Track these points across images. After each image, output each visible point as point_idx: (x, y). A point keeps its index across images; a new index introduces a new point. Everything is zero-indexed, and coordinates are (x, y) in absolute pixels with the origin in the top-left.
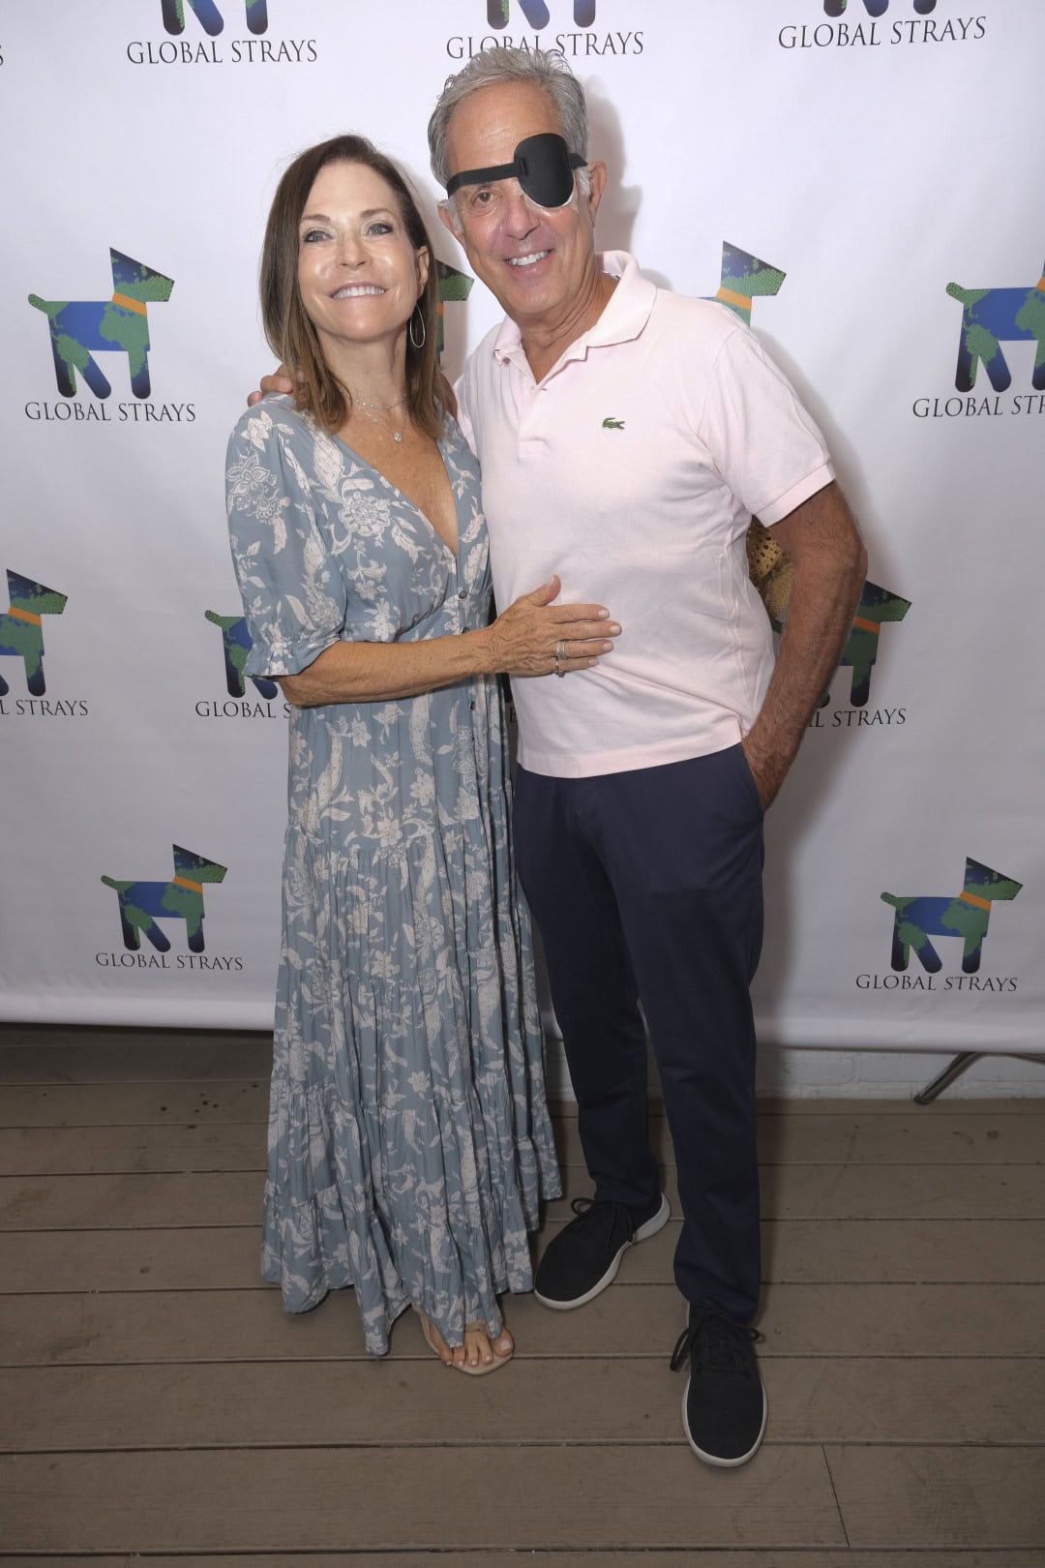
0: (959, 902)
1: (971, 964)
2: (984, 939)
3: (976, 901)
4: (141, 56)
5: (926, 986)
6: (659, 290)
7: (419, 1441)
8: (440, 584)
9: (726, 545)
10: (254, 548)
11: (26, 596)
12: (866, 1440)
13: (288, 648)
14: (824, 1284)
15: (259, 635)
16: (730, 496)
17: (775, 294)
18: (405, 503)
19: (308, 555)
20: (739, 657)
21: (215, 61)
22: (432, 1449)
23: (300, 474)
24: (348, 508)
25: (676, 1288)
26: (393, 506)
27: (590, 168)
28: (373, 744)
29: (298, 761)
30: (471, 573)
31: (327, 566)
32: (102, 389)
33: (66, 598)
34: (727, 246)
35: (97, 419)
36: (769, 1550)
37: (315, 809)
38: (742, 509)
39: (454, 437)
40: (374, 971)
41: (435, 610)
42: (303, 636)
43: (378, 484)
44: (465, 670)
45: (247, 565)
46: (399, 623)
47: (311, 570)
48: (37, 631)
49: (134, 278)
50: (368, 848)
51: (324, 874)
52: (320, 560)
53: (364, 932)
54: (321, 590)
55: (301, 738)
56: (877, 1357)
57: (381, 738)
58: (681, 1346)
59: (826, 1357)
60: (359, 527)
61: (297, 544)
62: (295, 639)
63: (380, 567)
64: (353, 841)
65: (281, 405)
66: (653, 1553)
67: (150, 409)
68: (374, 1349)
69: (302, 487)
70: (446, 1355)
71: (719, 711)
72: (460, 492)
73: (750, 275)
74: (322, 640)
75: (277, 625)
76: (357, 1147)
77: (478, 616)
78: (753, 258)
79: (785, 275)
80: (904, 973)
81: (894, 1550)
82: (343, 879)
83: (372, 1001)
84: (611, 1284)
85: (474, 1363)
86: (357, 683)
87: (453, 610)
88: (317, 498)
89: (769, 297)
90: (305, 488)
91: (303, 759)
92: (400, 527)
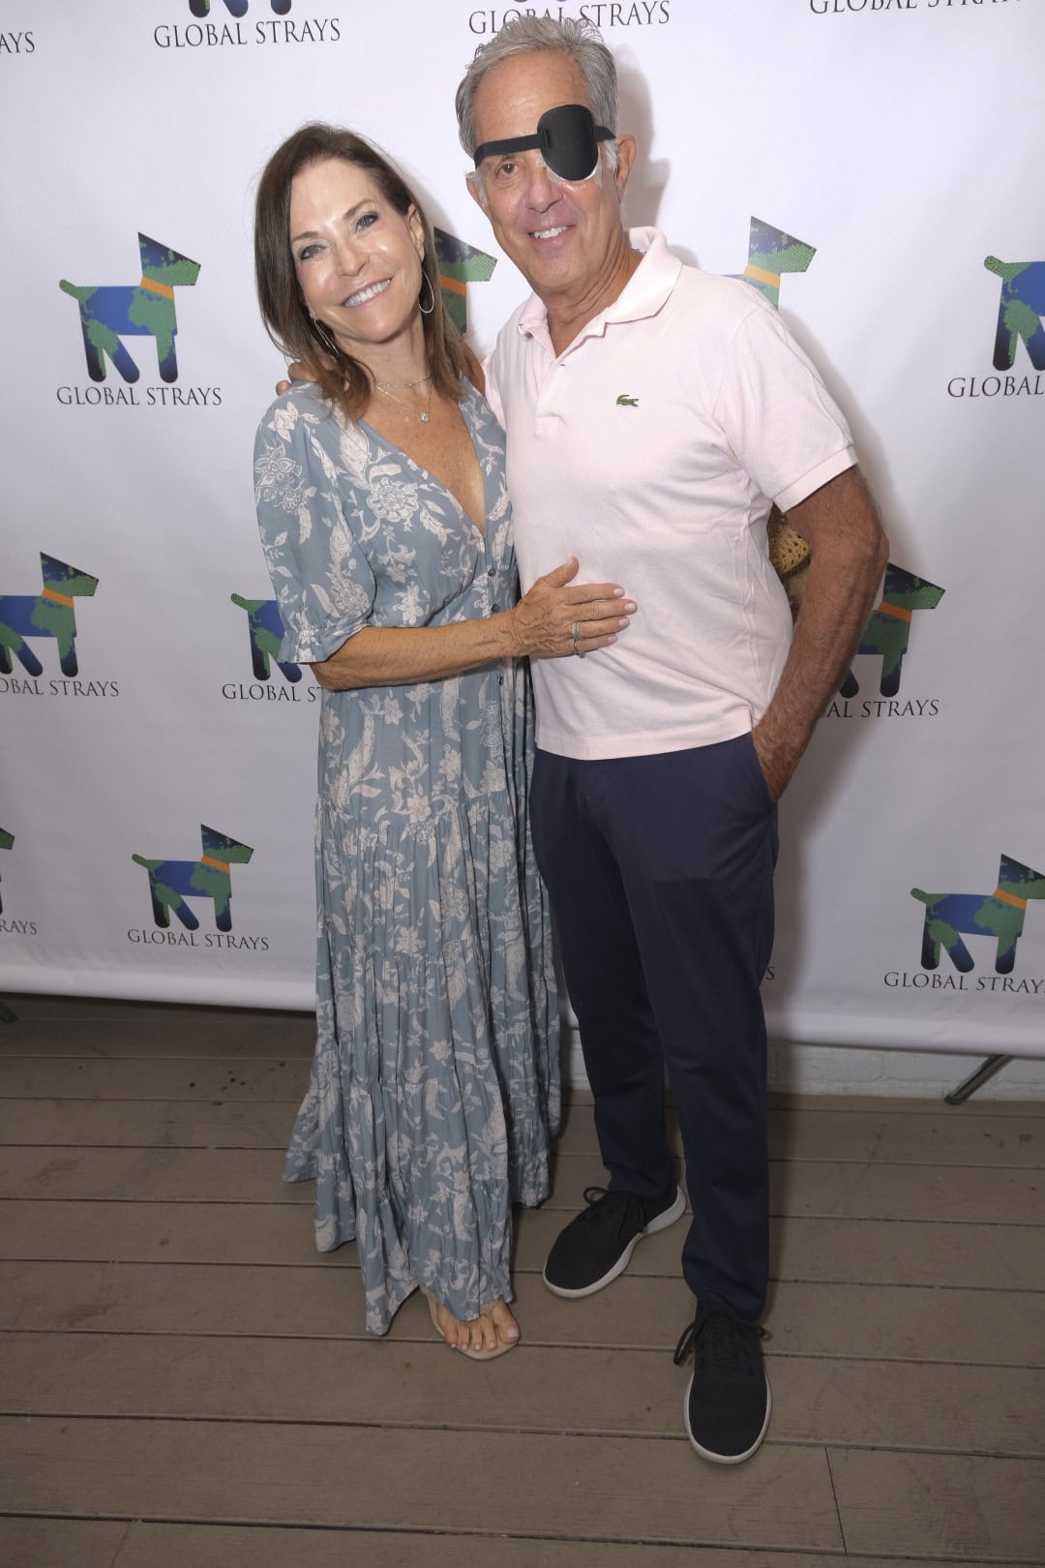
0: (993, 900)
1: (1005, 964)
2: (1019, 939)
3: (1012, 900)
4: (168, 40)
5: (957, 986)
6: (684, 267)
7: (422, 1423)
8: (469, 564)
9: (743, 527)
10: (282, 538)
11: (59, 578)
12: (871, 1444)
13: (315, 636)
14: (838, 1283)
15: (288, 623)
16: (747, 481)
17: (804, 271)
18: (433, 485)
19: (334, 543)
20: (754, 645)
21: (240, 42)
22: (433, 1431)
23: (327, 463)
24: (376, 494)
25: (684, 1281)
26: (420, 489)
27: (618, 141)
28: (405, 721)
29: (331, 739)
30: (498, 551)
31: (353, 554)
32: (130, 373)
33: (97, 580)
34: (755, 221)
35: (127, 403)
36: (763, 1550)
37: (346, 785)
38: (760, 496)
39: (482, 412)
40: (398, 948)
41: (464, 590)
42: (330, 624)
43: (405, 469)
44: (489, 654)
45: (274, 555)
46: (428, 606)
47: (337, 558)
48: (70, 612)
49: (162, 262)
50: (398, 824)
51: (353, 851)
52: (347, 548)
53: (390, 907)
54: (348, 577)
55: (334, 715)
56: (890, 1360)
57: (413, 716)
58: (686, 1341)
59: (835, 1358)
60: (388, 513)
61: (323, 533)
62: (322, 627)
63: (410, 551)
64: (384, 817)
65: (306, 394)
66: (646, 1546)
67: (177, 393)
68: (374, 1329)
69: (329, 476)
70: (451, 1337)
71: (730, 700)
72: (489, 469)
73: (778, 251)
74: (349, 627)
75: (303, 613)
76: (370, 1123)
77: (507, 593)
78: (782, 233)
79: (815, 250)
80: (934, 971)
81: (892, 1557)
82: (374, 855)
83: (395, 978)
84: (621, 1275)
85: (478, 1348)
86: (383, 669)
87: (483, 588)
88: (344, 484)
89: (798, 274)
90: (332, 477)
91: (336, 737)
92: (429, 511)
